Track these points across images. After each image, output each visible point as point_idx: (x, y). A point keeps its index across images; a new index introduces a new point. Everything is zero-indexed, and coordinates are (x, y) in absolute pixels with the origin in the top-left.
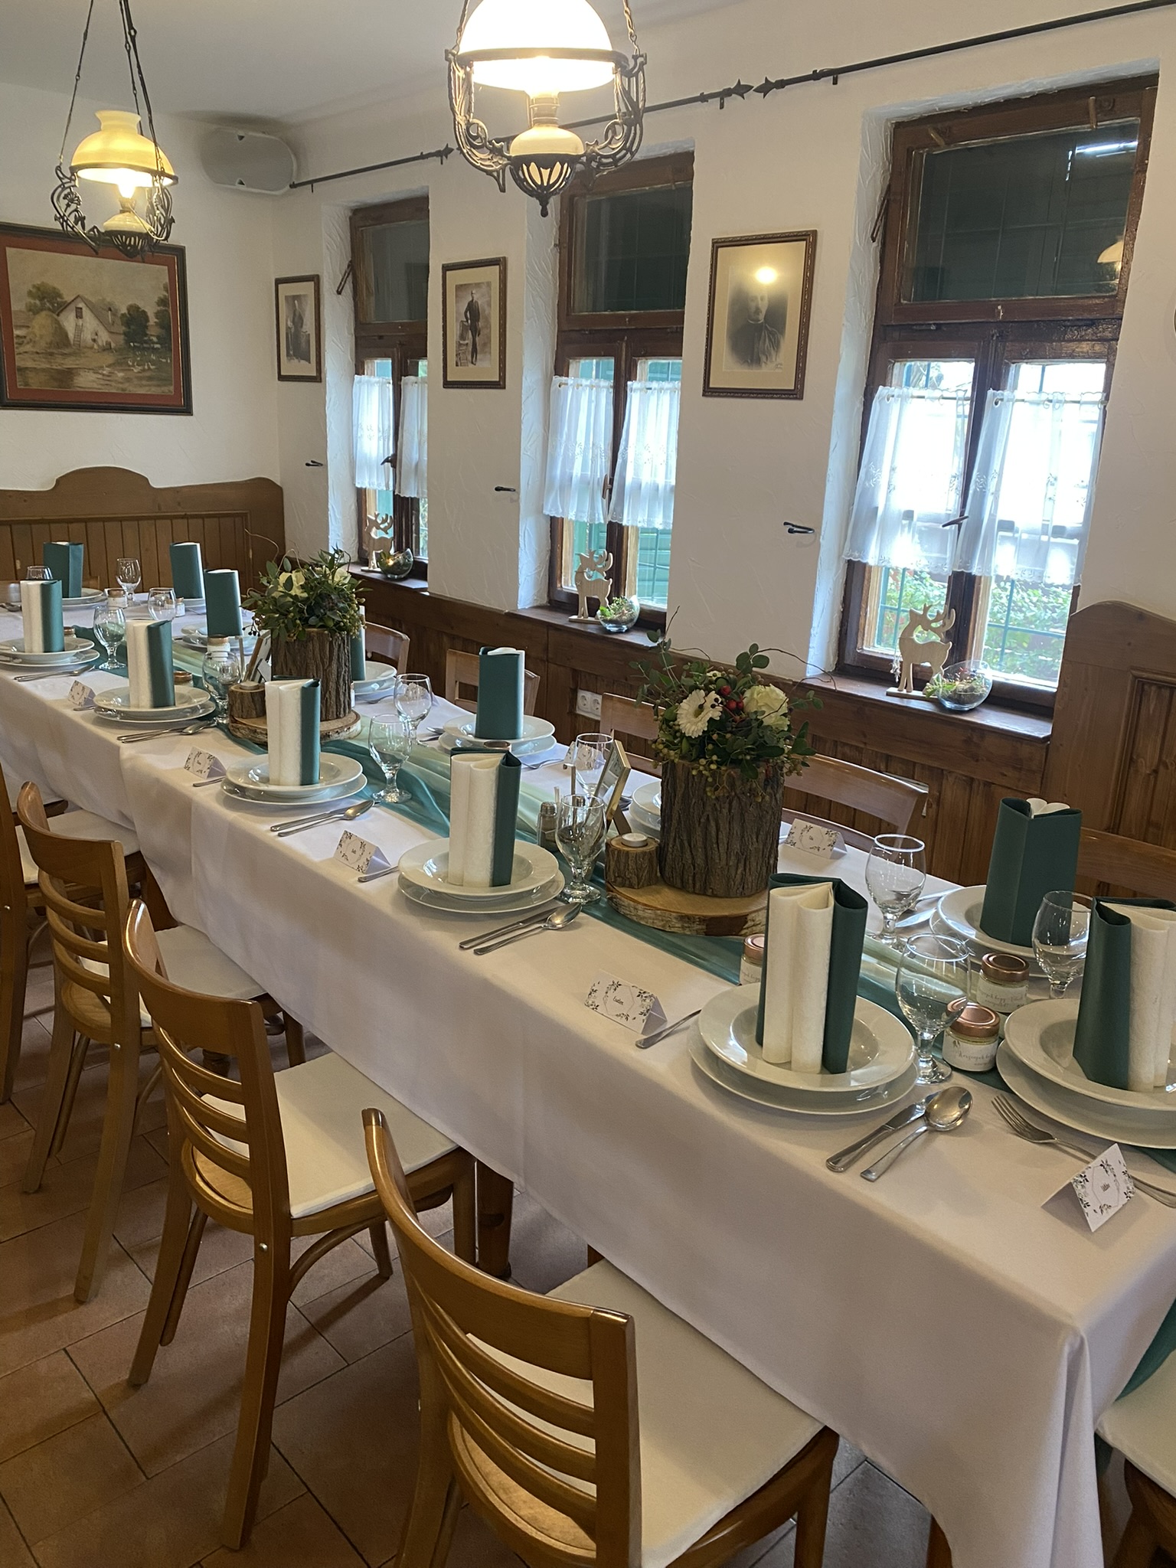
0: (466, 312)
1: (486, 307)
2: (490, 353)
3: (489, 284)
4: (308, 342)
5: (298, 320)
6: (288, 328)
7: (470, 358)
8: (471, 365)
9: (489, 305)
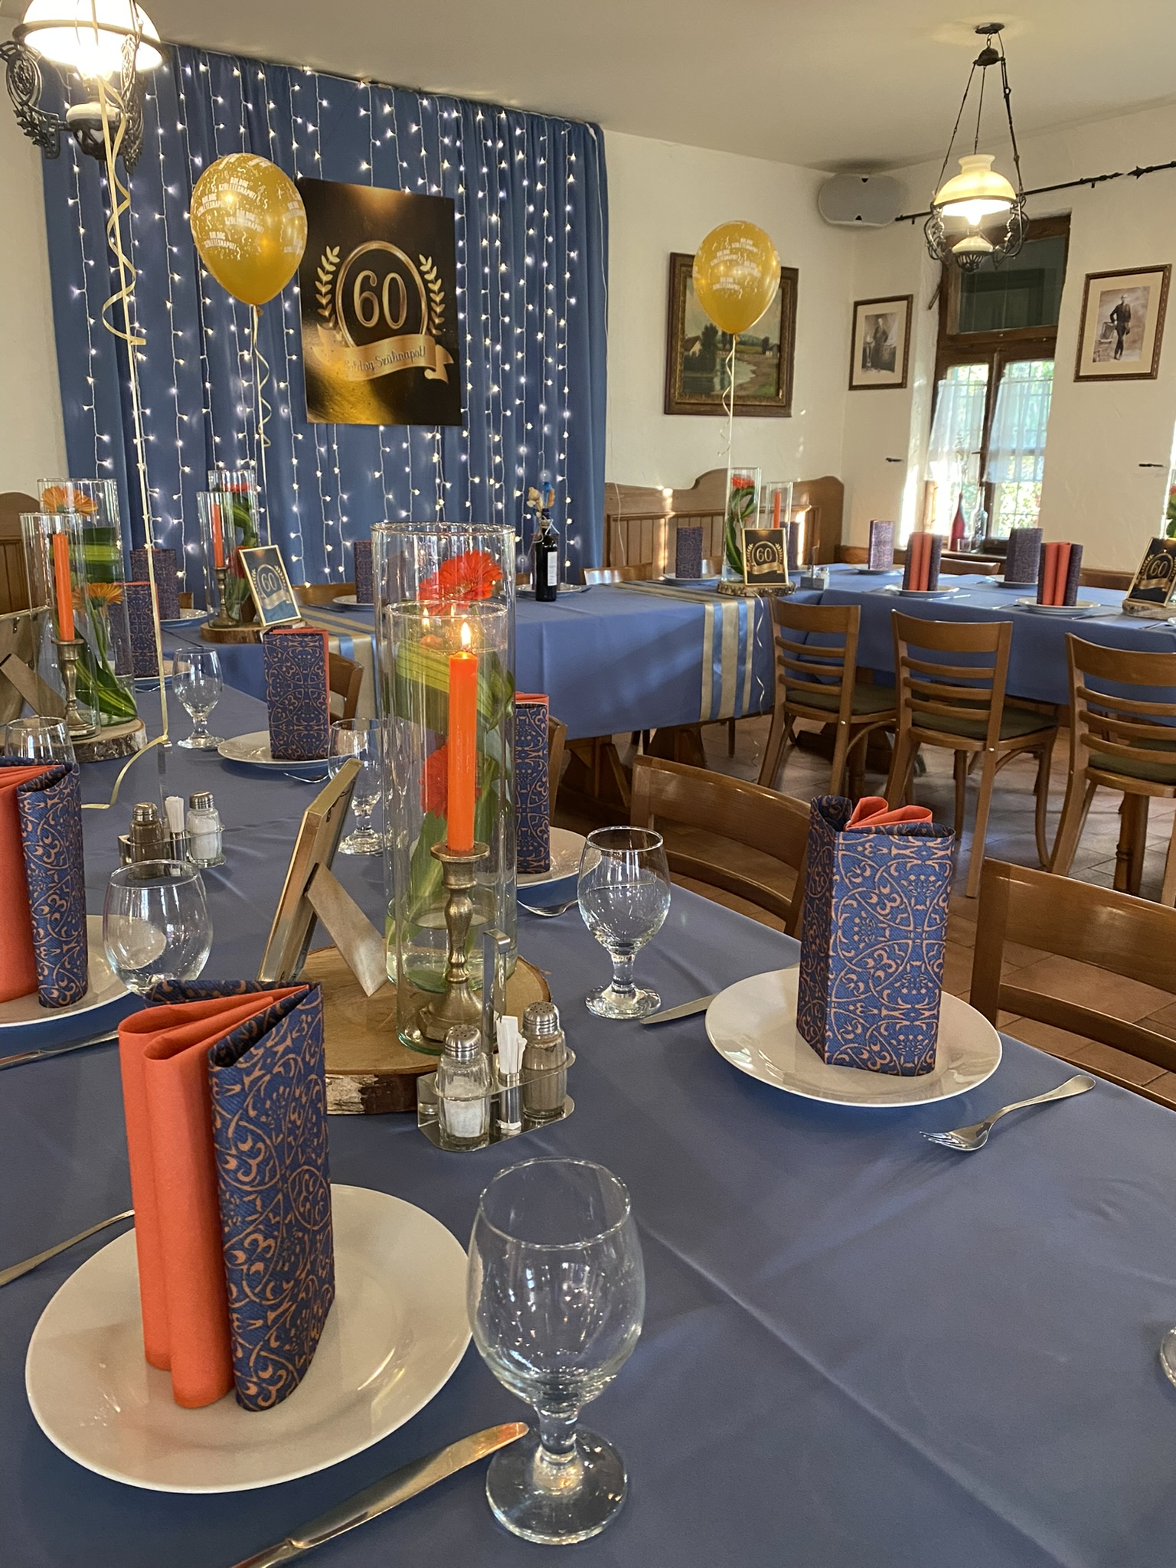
0: (1112, 315)
1: (1140, 308)
2: (1141, 349)
3: (1146, 289)
4: (893, 354)
5: (881, 336)
6: (865, 343)
7: (1113, 354)
8: (1113, 361)
9: (1145, 306)
